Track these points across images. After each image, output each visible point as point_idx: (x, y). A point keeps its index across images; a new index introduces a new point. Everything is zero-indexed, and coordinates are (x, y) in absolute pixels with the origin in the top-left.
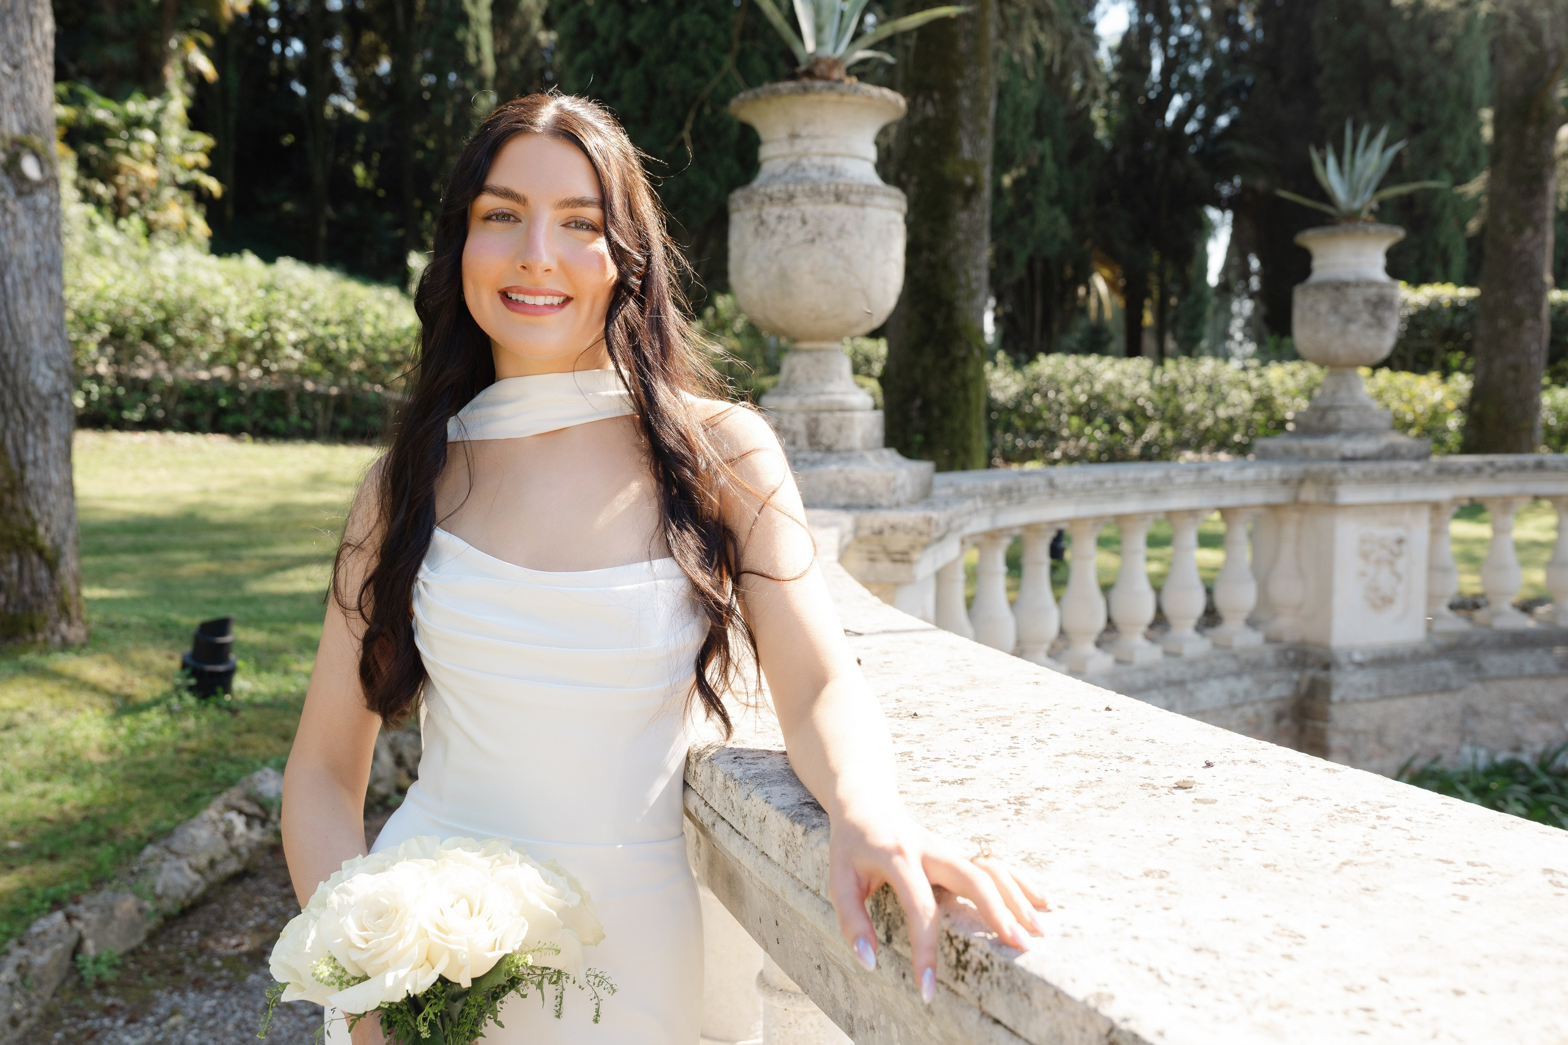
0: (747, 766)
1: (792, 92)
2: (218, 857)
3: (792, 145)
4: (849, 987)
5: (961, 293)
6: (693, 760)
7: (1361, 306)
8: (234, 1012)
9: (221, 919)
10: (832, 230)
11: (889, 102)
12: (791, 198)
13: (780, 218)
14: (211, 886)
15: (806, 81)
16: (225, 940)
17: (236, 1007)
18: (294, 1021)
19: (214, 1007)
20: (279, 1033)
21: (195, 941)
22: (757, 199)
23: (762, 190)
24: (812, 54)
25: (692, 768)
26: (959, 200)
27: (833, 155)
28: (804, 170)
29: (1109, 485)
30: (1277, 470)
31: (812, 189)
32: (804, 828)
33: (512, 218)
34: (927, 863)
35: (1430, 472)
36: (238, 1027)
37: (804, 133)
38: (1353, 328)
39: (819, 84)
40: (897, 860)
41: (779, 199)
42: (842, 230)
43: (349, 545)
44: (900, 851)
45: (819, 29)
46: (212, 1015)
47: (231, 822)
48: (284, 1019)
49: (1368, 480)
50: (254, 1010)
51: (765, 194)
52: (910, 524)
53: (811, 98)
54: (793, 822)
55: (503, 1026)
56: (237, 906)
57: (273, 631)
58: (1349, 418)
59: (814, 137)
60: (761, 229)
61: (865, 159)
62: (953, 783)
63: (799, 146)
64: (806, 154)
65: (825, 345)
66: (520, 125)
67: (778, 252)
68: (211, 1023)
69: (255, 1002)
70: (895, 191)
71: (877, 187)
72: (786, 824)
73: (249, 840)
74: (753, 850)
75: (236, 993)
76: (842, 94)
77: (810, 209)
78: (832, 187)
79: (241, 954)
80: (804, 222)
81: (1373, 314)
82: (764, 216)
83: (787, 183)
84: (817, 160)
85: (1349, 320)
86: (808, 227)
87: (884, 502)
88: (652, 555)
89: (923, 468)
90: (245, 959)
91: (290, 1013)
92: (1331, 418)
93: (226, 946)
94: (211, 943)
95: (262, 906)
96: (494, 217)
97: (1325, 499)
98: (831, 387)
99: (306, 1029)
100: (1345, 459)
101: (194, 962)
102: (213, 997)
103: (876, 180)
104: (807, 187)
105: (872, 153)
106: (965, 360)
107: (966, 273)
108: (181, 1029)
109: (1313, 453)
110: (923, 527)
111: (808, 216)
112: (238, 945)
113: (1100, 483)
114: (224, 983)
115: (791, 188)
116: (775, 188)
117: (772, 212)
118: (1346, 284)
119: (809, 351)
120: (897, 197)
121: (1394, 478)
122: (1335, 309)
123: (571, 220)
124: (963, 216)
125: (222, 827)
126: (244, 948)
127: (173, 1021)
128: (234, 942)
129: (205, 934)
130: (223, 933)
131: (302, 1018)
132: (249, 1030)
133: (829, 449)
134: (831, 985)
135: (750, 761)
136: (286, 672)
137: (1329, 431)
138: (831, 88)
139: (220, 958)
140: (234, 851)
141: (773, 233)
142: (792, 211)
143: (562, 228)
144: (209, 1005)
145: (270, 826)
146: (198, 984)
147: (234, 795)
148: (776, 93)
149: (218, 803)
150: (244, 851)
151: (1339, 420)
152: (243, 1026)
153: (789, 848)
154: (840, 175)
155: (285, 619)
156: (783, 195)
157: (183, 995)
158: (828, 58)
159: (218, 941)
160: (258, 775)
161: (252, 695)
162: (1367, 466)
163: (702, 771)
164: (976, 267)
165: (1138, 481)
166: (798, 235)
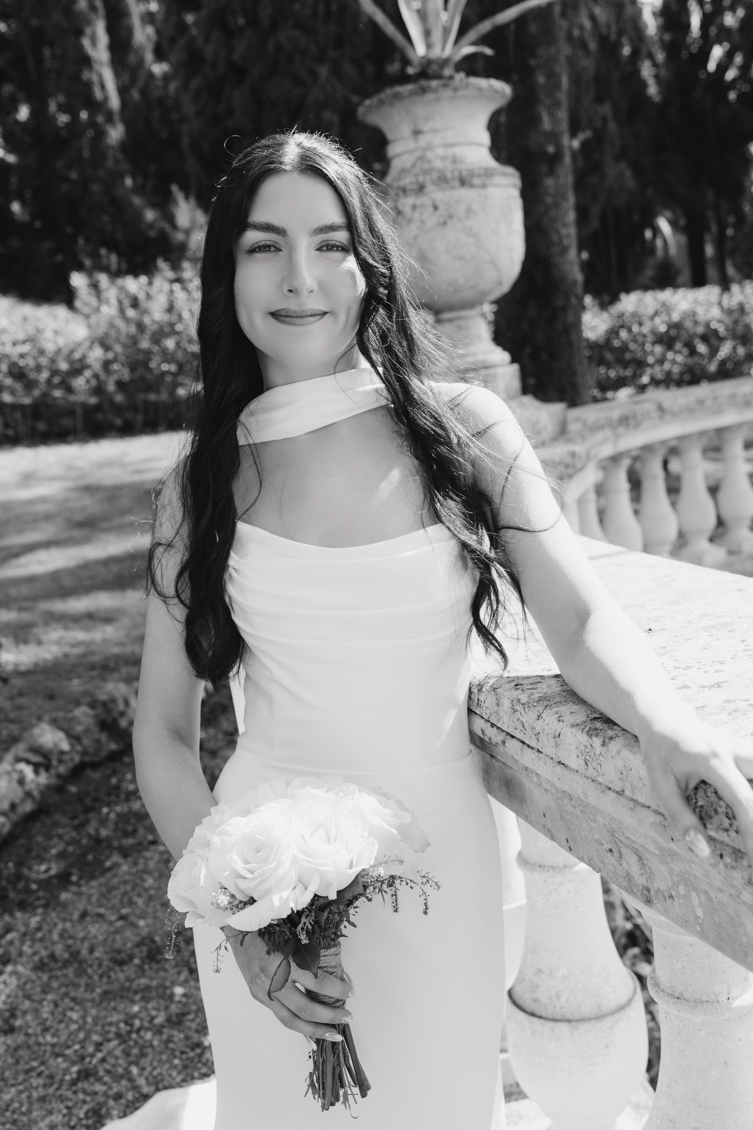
0: (529, 691)
1: (413, 93)
2: (17, 801)
3: (416, 140)
4: (644, 865)
5: (556, 250)
6: (475, 690)
8: (55, 925)
9: (29, 850)
10: (461, 211)
11: (496, 91)
12: (421, 188)
13: (414, 207)
14: (15, 825)
15: (424, 83)
16: (36, 868)
17: (56, 920)
18: (105, 927)
19: (39, 922)
20: (95, 937)
21: (12, 871)
22: (392, 192)
23: (395, 184)
24: (423, 57)
25: (475, 697)
26: (544, 168)
27: (452, 145)
28: (429, 161)
29: (709, 403)
31: (439, 178)
32: (602, 740)
33: (272, 249)
34: (739, 762)
36: (61, 936)
37: (425, 128)
39: (434, 83)
40: (714, 763)
41: (412, 190)
42: (469, 211)
43: (160, 544)
44: (715, 755)
45: (427, 33)
46: (39, 929)
47: (21, 772)
48: (97, 925)
50: (71, 921)
51: (399, 188)
52: (557, 459)
53: (429, 96)
54: (590, 736)
55: (355, 926)
56: (39, 839)
57: (21, 609)
59: (434, 131)
60: (399, 219)
61: (480, 145)
62: (712, 686)
63: (423, 141)
64: (429, 147)
65: (463, 313)
66: (272, 166)
67: (416, 237)
68: (39, 935)
69: (71, 914)
70: (510, 170)
71: (494, 169)
72: (583, 738)
73: (38, 785)
74: (549, 761)
75: (54, 909)
76: (455, 90)
77: (439, 195)
78: (457, 174)
79: (51, 878)
80: (436, 208)
82: (400, 207)
83: (416, 176)
84: (440, 151)
86: (440, 212)
88: (425, 525)
89: (558, 408)
90: (55, 881)
91: (100, 920)
93: (38, 872)
94: (25, 871)
95: (60, 837)
96: (257, 250)
98: (473, 349)
99: (117, 932)
101: (15, 888)
102: (36, 915)
103: (491, 162)
104: (435, 177)
105: (485, 138)
106: (564, 309)
107: (558, 232)
108: (17, 943)
110: (568, 460)
111: (438, 202)
112: (47, 870)
113: (701, 402)
114: (42, 902)
115: (421, 179)
116: (407, 181)
117: (406, 203)
119: (450, 320)
120: (513, 175)
123: (324, 244)
124: (549, 182)
125: (15, 776)
126: (53, 872)
127: (9, 937)
128: (43, 868)
129: (19, 864)
130: (32, 862)
131: (111, 923)
132: (71, 937)
134: (625, 865)
135: (531, 687)
136: (39, 643)
138: (446, 86)
139: (35, 882)
140: (28, 794)
141: (410, 221)
142: (423, 200)
143: (317, 252)
144: (34, 921)
145: (53, 771)
146: (23, 906)
147: (20, 749)
148: (398, 97)
149: (9, 757)
150: (36, 793)
152: (66, 935)
153: (588, 758)
154: (461, 162)
155: (27, 599)
156: (415, 187)
157: (12, 915)
158: (439, 59)
159: (30, 869)
160: (36, 731)
161: (16, 665)
163: (487, 700)
164: (565, 225)
165: (733, 397)
166: (432, 220)
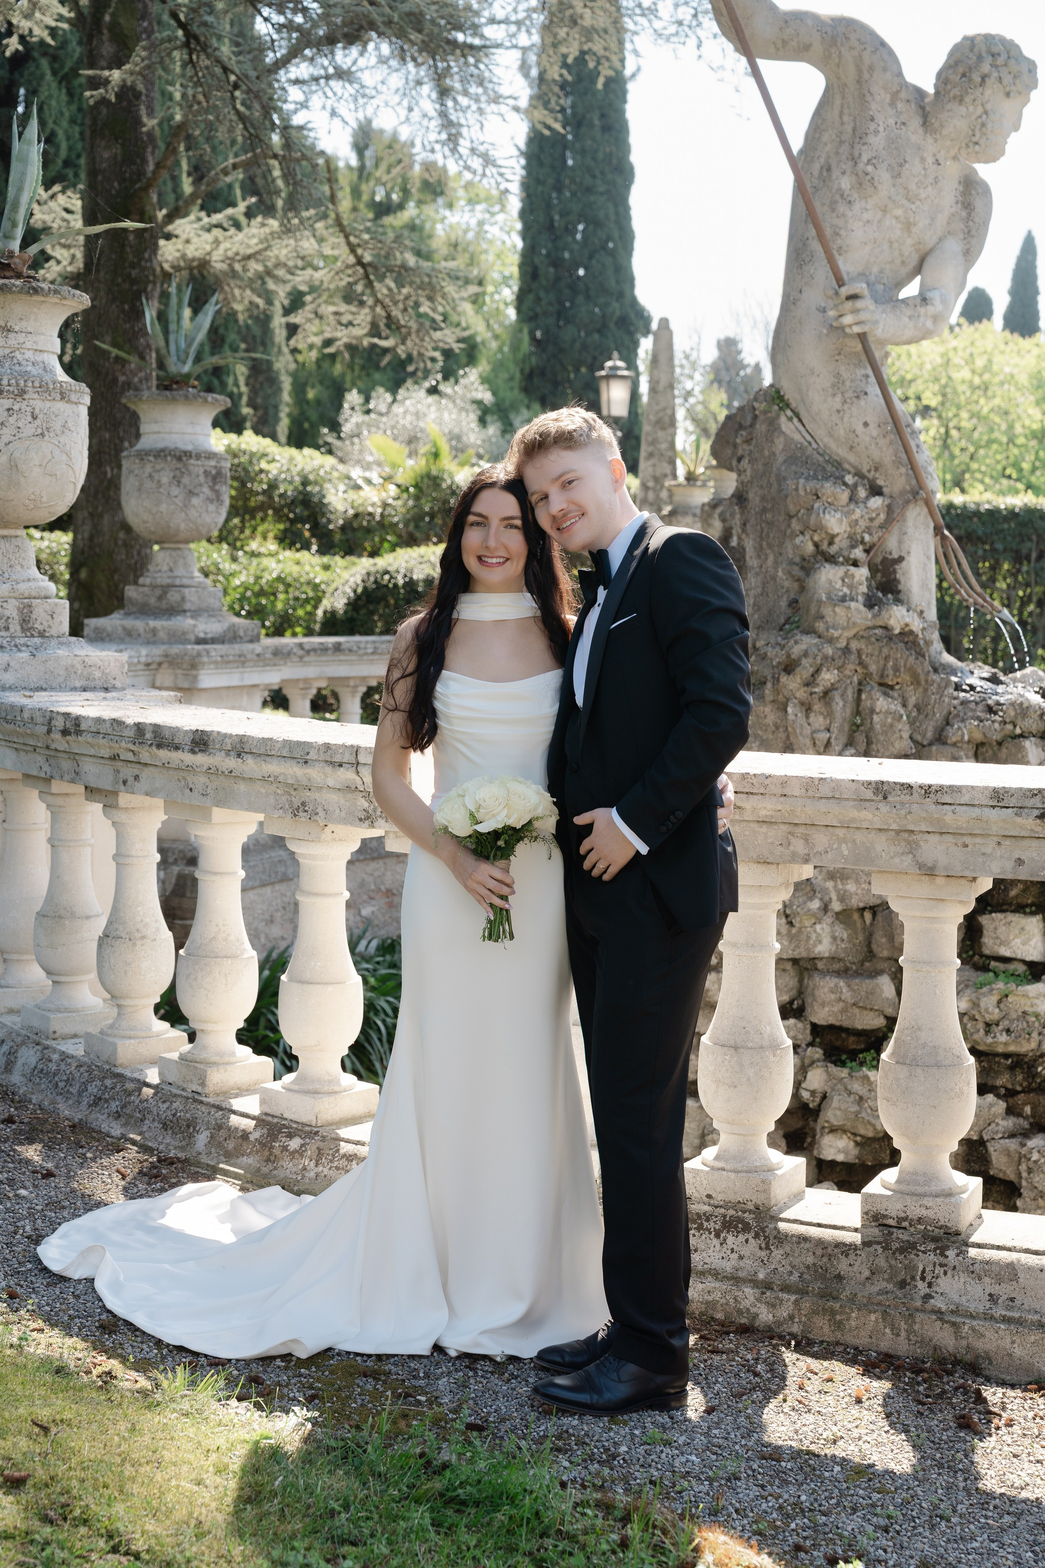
3: (1, 337)
7: (202, 479)
10: (57, 426)
11: (80, 301)
12: (22, 393)
28: (20, 363)
30: (144, 652)
33: (482, 525)
35: (268, 656)
37: (17, 328)
38: (195, 501)
49: (225, 663)
58: (192, 598)
59: (25, 333)
63: (13, 339)
64: (19, 348)
67: (7, 444)
77: (39, 404)
81: (212, 489)
83: (15, 378)
84: (29, 355)
85: (191, 493)
86: (38, 422)
87: (118, 684)
92: (173, 596)
96: (474, 524)
97: (186, 685)
100: (200, 641)
104: (37, 384)
109: (162, 635)
111: (37, 411)
116: (5, 382)
117: (3, 404)
118: (188, 454)
121: (241, 661)
122: (177, 480)
123: (508, 525)
133: (42, 635)
137: (174, 611)
141: (3, 424)
142: (23, 406)
143: (504, 529)
151: (183, 599)
162: (221, 648)
166: (29, 430)
